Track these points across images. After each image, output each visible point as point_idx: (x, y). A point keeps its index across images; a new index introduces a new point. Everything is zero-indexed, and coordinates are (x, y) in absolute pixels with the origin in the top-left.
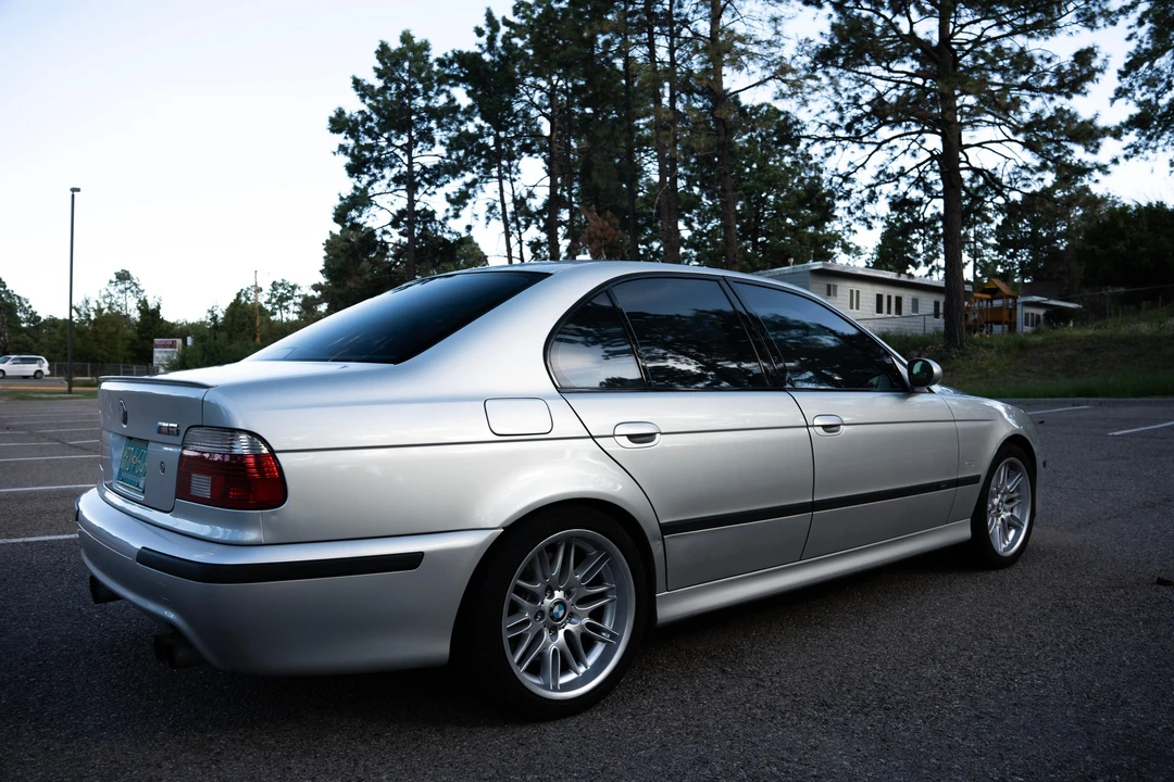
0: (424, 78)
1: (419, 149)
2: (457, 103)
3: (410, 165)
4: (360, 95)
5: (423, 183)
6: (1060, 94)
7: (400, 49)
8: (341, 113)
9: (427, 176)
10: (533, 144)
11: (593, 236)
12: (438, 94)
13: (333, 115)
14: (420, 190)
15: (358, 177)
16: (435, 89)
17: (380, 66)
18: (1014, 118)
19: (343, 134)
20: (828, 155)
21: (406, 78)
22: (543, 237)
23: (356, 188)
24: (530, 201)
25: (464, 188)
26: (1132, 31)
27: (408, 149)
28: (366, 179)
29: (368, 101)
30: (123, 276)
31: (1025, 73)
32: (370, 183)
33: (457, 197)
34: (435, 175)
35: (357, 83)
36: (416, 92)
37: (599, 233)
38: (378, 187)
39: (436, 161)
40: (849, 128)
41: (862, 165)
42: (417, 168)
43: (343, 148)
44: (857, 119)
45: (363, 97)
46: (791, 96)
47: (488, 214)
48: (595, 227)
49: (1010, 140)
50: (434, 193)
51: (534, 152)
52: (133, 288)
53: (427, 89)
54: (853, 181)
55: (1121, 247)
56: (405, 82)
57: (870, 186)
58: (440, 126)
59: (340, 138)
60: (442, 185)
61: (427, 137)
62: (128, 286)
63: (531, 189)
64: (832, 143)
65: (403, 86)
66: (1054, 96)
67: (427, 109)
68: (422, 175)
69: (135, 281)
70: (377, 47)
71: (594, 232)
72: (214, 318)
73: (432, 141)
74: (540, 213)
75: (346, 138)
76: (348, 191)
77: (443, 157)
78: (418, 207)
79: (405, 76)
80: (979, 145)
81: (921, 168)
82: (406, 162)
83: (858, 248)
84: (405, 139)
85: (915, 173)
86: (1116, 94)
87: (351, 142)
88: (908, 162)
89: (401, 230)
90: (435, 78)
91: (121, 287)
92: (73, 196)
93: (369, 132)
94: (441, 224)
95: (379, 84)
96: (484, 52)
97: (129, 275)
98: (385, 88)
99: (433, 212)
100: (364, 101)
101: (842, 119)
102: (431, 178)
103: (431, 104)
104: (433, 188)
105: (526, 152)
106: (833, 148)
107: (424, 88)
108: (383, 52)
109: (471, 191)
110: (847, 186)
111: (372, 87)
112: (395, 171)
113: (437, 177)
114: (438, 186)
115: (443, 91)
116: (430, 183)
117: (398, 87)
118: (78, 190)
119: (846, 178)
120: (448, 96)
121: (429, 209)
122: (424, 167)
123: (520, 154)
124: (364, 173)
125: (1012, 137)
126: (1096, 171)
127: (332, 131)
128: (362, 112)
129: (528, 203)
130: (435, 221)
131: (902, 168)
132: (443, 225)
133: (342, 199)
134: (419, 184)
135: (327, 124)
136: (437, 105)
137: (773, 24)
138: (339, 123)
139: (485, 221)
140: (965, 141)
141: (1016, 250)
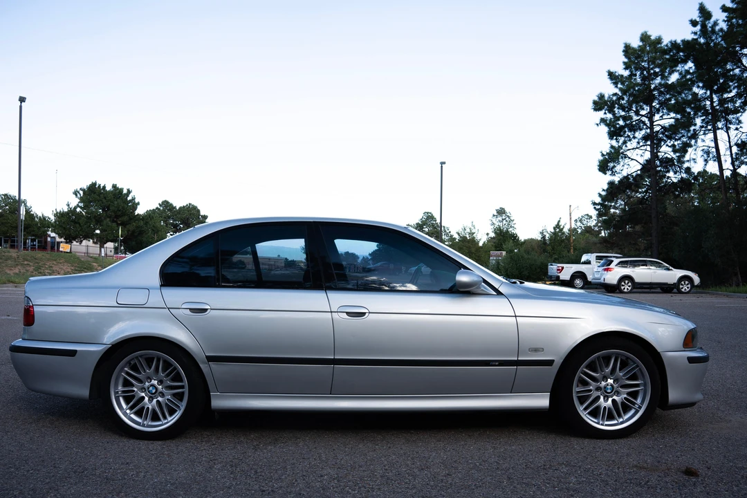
0: (660, 64)
3: (652, 127)
4: (613, 83)
5: (665, 139)
7: (639, 46)
8: (601, 96)
9: (667, 133)
12: (671, 73)
13: (596, 99)
14: (663, 144)
15: (616, 139)
16: (668, 70)
17: (626, 60)
19: (603, 111)
21: (647, 66)
23: (612, 147)
27: (650, 116)
28: (622, 140)
29: (619, 86)
30: (501, 212)
32: (625, 142)
35: (612, 75)
36: (655, 74)
38: (630, 145)
39: (672, 122)
42: (658, 129)
43: (603, 120)
45: (616, 84)
47: (706, 158)
52: (507, 219)
53: (663, 71)
56: (646, 69)
59: (601, 114)
62: (504, 217)
65: (645, 72)
67: (665, 85)
68: (663, 133)
69: (509, 214)
70: (622, 48)
72: (544, 237)
75: (605, 113)
76: (607, 149)
77: (678, 119)
79: (645, 65)
82: (649, 126)
87: (609, 116)
91: (500, 219)
92: (442, 167)
93: (622, 108)
95: (626, 73)
96: (699, 37)
97: (504, 211)
98: (632, 75)
100: (616, 87)
102: (670, 134)
103: (666, 82)
107: (660, 71)
108: (628, 50)
111: (622, 76)
112: (643, 132)
114: (677, 140)
115: (674, 70)
116: (671, 138)
117: (642, 73)
118: (444, 163)
121: (669, 157)
122: (663, 127)
124: (621, 136)
127: (595, 110)
128: (615, 94)
133: (603, 155)
134: (662, 140)
135: (591, 105)
136: (669, 82)
138: (600, 104)
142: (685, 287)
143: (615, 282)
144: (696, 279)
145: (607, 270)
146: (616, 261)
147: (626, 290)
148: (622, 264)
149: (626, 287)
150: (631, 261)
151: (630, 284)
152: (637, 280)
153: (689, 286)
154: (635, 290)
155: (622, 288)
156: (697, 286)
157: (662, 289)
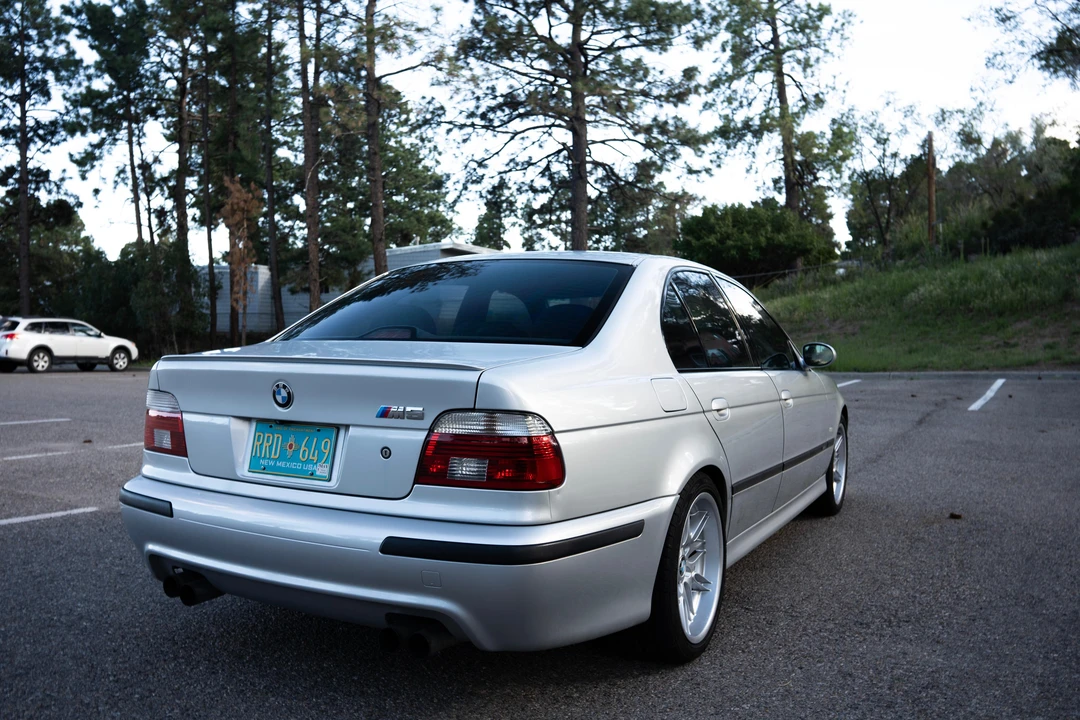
0: (40, 24)
1: (33, 101)
2: (77, 57)
3: (23, 118)
5: (36, 139)
6: (668, 101)
9: (41, 132)
10: (158, 107)
11: (235, 207)
12: (57, 43)
14: (32, 146)
16: (54, 37)
18: (631, 119)
20: (465, 141)
21: (18, 21)
22: (169, 204)
24: (155, 167)
25: (90, 149)
26: (716, 56)
27: (20, 100)
31: (641, 80)
33: (83, 158)
34: (49, 132)
36: (29, 38)
37: (242, 204)
39: (52, 116)
40: (483, 116)
41: (497, 153)
42: (30, 123)
44: (492, 109)
46: (446, 83)
47: (116, 178)
48: (238, 198)
49: (629, 139)
50: (48, 151)
51: (159, 116)
53: (43, 36)
54: (485, 166)
55: (712, 239)
56: (17, 26)
57: (500, 173)
58: (58, 79)
60: (58, 143)
61: (43, 90)
63: (157, 154)
64: (470, 130)
65: (14, 30)
66: (664, 104)
67: (43, 59)
68: (36, 131)
71: (238, 204)
73: (47, 94)
74: (165, 180)
77: (61, 114)
78: (30, 166)
79: (17, 19)
80: (603, 142)
81: (550, 159)
82: (19, 115)
83: (460, 229)
84: (16, 89)
85: (543, 164)
86: (704, 107)
88: (537, 154)
89: (9, 188)
90: (54, 25)
94: (56, 184)
96: (115, 5)
99: (48, 172)
101: (477, 107)
102: (45, 134)
103: (49, 54)
104: (48, 146)
105: (151, 116)
106: (470, 135)
107: (38, 34)
109: (97, 152)
110: (480, 171)
113: (53, 133)
114: (52, 144)
115: (63, 41)
116: (44, 139)
119: (481, 164)
120: (68, 48)
121: (44, 168)
122: (37, 122)
123: (145, 117)
125: (632, 137)
126: (704, 172)
129: (153, 170)
130: (50, 182)
131: (530, 158)
132: (59, 187)
134: (31, 140)
136: (56, 56)
137: (435, 13)
139: (113, 185)
140: (589, 137)
141: (601, 236)
142: (121, 362)
143: (24, 355)
144: (135, 352)
145: (11, 336)
146: (24, 322)
147: (40, 368)
148: (34, 327)
149: (42, 363)
150: (46, 323)
151: (46, 358)
152: (57, 352)
153: (126, 360)
154: (55, 367)
155: (35, 364)
156: (135, 361)
157: (79, 365)
